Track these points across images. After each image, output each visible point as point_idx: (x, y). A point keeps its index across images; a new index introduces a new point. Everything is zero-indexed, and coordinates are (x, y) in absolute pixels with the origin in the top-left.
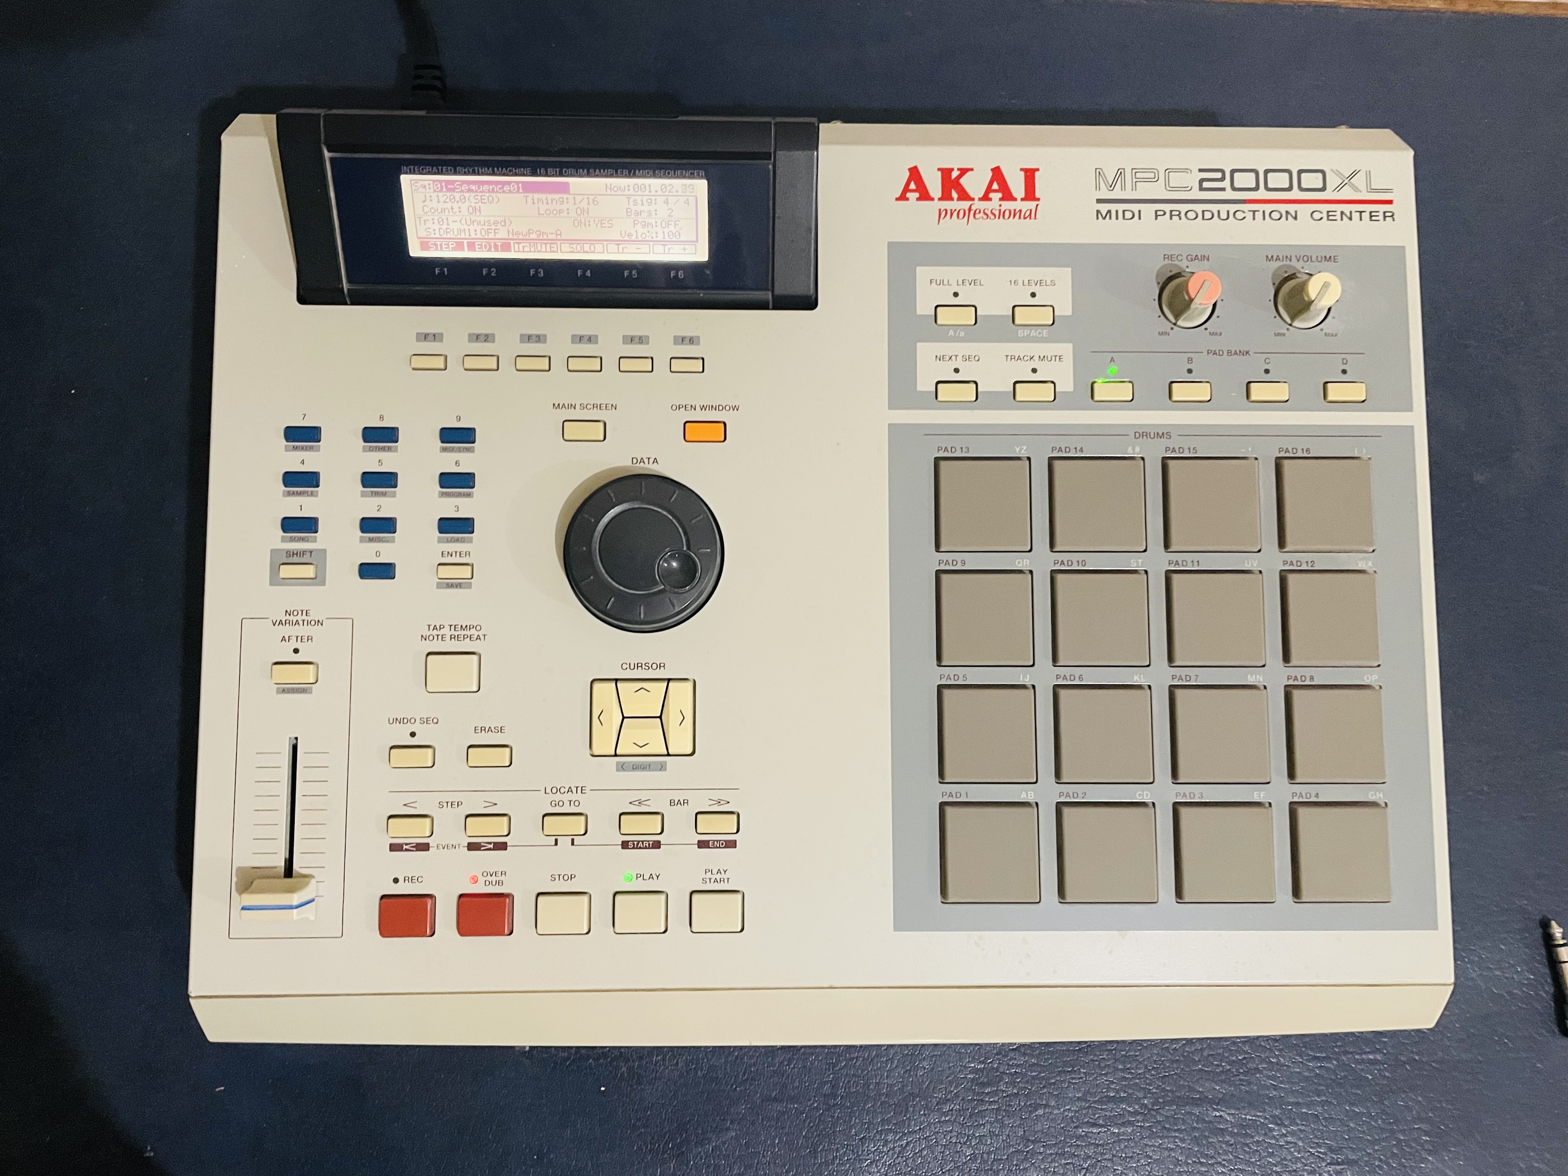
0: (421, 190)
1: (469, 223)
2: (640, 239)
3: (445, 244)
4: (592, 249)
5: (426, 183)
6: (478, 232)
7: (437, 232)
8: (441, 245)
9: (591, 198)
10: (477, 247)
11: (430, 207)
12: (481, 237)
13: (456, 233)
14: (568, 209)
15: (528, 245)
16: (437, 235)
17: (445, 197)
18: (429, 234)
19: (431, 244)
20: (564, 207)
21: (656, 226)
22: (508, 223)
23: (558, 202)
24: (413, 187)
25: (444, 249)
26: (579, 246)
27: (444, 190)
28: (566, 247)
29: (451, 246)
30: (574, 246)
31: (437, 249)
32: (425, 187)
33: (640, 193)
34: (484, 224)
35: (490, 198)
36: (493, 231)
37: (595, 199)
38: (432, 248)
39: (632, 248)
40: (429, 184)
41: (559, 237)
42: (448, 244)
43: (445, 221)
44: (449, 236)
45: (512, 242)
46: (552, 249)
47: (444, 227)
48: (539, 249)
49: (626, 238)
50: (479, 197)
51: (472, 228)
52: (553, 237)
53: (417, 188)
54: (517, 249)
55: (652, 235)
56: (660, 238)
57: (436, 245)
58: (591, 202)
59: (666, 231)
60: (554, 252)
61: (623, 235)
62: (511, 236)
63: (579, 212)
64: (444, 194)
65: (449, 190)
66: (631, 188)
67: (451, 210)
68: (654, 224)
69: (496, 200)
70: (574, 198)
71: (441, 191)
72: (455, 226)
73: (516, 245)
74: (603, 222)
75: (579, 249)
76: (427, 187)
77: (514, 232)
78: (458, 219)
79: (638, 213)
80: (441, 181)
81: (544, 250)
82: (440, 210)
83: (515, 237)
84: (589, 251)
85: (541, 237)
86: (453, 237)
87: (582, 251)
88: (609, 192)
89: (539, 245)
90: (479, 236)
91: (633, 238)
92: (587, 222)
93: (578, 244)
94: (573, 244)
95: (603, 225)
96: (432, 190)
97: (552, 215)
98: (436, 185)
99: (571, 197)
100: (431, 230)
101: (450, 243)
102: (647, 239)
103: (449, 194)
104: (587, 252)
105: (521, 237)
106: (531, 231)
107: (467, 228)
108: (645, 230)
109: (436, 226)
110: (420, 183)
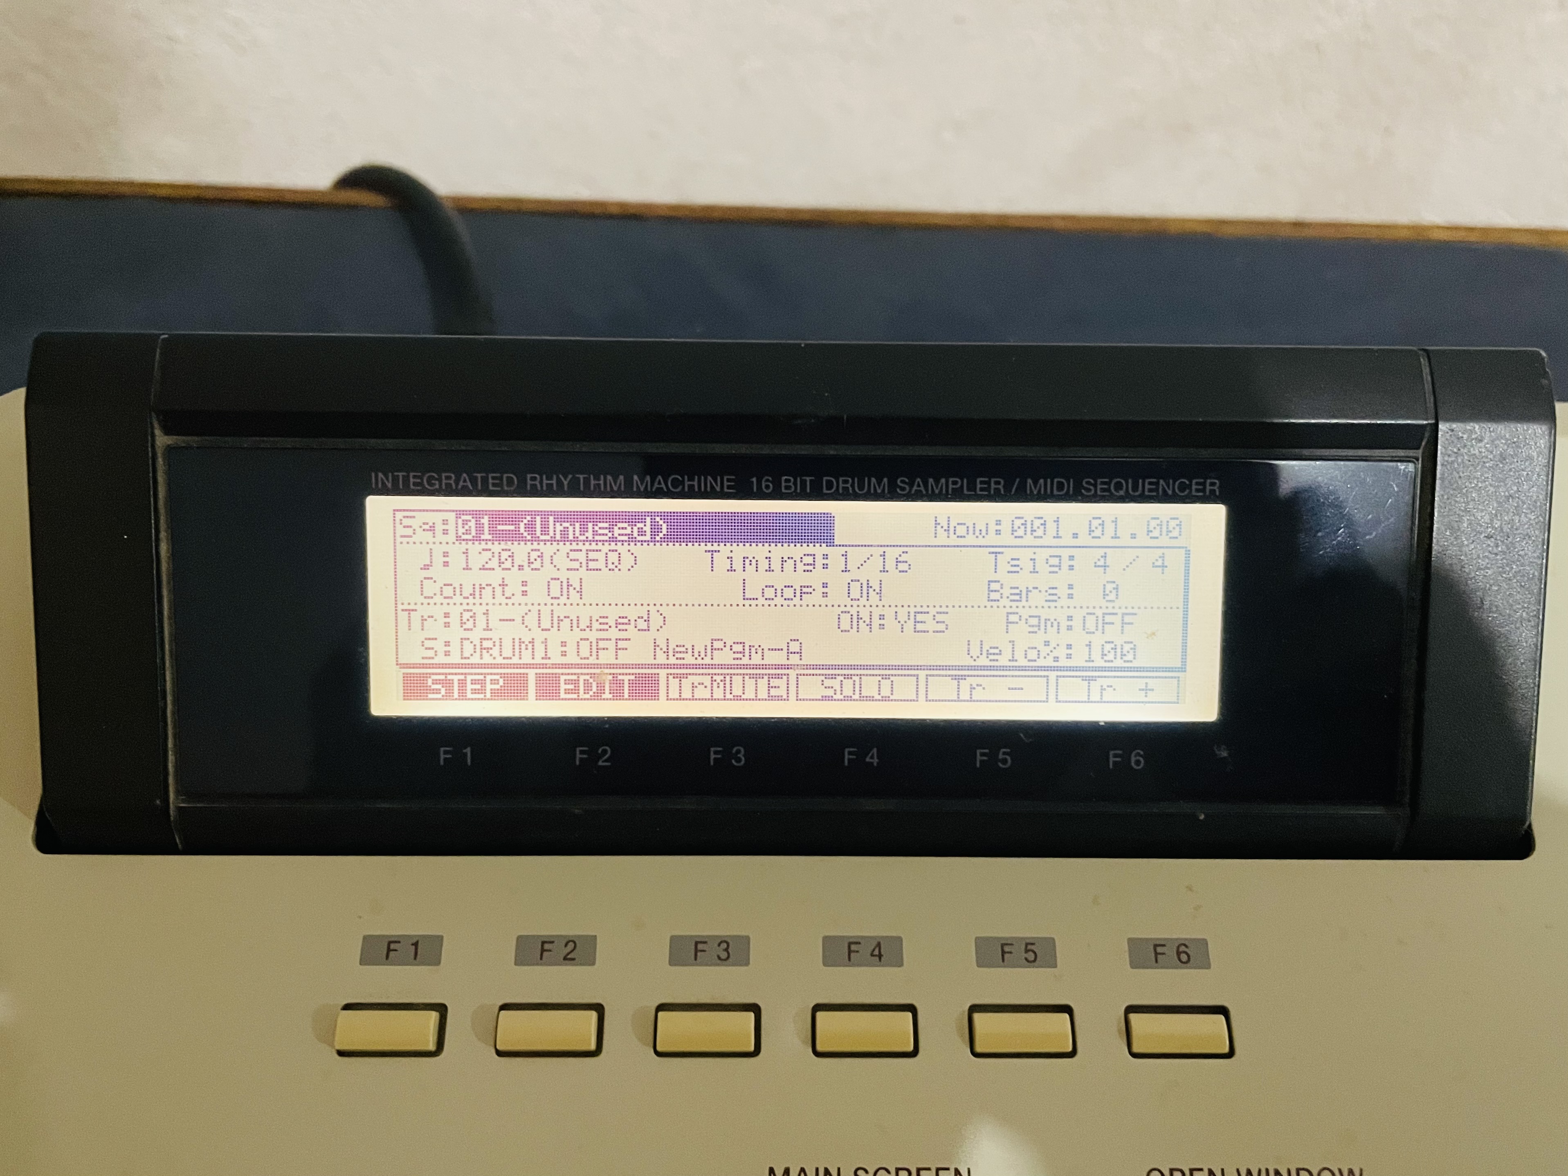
0: (421, 536)
1: (546, 624)
2: (1022, 662)
3: (474, 682)
4: (886, 692)
5: (437, 518)
6: (571, 649)
7: (455, 649)
8: (463, 683)
9: (892, 554)
10: (563, 687)
11: (440, 584)
12: (579, 661)
13: (507, 652)
14: (825, 585)
15: (707, 680)
16: (455, 659)
17: (489, 554)
18: (430, 653)
19: (435, 682)
20: (816, 578)
21: (1070, 628)
22: (656, 620)
23: (800, 567)
24: (399, 528)
25: (469, 695)
26: (848, 683)
27: (486, 536)
28: (812, 686)
29: (489, 686)
30: (836, 683)
31: (449, 696)
32: (432, 529)
33: (1029, 540)
34: (590, 627)
35: (613, 557)
36: (611, 645)
37: (904, 558)
38: (438, 691)
39: (997, 687)
40: (445, 522)
41: (794, 659)
42: (483, 683)
43: (481, 622)
44: (487, 659)
45: (663, 673)
46: (773, 692)
47: (476, 635)
48: (737, 691)
49: (983, 661)
50: (582, 556)
51: (554, 638)
52: (780, 658)
53: (409, 532)
54: (674, 694)
55: (1055, 654)
56: (1079, 660)
57: (447, 684)
58: (890, 564)
59: (1098, 640)
60: (779, 698)
61: (975, 652)
62: (661, 659)
63: (856, 594)
64: (483, 545)
65: (499, 536)
66: (1006, 527)
67: (499, 590)
68: (1064, 624)
69: (627, 560)
70: (845, 555)
71: (477, 539)
72: (506, 633)
73: (674, 682)
74: (920, 617)
75: (848, 692)
76: (439, 528)
77: (672, 646)
78: (516, 613)
79: (1018, 595)
80: (477, 514)
81: (750, 694)
82: (467, 591)
83: (672, 660)
84: (878, 697)
85: (746, 660)
86: (499, 660)
87: (857, 696)
88: (942, 539)
89: (737, 680)
90: (572, 659)
91: (1003, 661)
92: (875, 618)
93: (848, 677)
94: (834, 677)
95: (920, 627)
96: (451, 537)
97: (779, 600)
98: (465, 522)
99: (834, 553)
100: (439, 646)
101: (489, 678)
102: (1041, 663)
103: (497, 547)
104: (871, 699)
105: (689, 659)
106: (717, 645)
107: (539, 636)
108: (1038, 640)
109: (455, 633)
110: (421, 517)
